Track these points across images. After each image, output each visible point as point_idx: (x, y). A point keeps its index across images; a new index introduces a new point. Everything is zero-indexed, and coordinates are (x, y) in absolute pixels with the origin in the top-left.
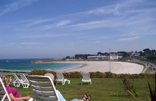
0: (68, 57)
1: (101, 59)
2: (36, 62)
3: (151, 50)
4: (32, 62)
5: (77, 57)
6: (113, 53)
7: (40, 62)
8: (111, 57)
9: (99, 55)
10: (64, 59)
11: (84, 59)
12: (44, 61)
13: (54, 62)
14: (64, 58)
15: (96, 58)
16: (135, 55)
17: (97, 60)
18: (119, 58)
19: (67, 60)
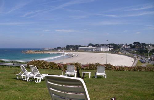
0: (59, 48)
1: (92, 51)
2: (27, 51)
3: (141, 43)
4: (23, 51)
5: (68, 48)
6: (103, 45)
7: (31, 51)
8: (102, 49)
9: (90, 46)
10: (55, 50)
11: (75, 50)
12: (35, 51)
13: (45, 52)
14: (55, 48)
15: (87, 49)
16: (126, 48)
17: (88, 52)
18: (109, 50)
19: (58, 50)
